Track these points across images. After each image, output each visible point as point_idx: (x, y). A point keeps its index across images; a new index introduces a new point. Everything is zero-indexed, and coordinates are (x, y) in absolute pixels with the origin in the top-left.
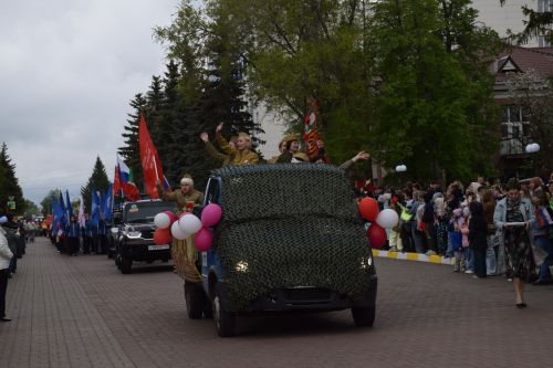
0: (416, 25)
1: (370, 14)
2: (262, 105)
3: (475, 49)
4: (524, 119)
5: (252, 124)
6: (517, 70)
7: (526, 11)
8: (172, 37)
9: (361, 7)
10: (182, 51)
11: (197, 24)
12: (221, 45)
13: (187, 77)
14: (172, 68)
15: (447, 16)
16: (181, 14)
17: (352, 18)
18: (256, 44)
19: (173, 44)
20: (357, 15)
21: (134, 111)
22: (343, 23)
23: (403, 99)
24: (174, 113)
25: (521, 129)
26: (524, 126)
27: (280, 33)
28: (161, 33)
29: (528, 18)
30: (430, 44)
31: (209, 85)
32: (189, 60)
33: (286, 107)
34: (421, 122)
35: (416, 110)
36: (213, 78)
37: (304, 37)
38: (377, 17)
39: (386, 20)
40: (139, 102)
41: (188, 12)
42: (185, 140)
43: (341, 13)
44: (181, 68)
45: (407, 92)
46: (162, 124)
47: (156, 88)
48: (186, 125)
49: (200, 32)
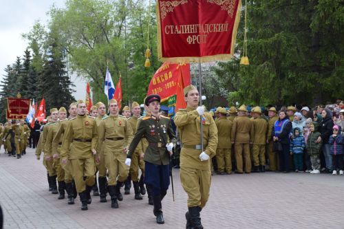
1: (129, 32)
2: (75, 73)
5: (69, 82)
8: (29, 38)
9: (124, 28)
10: (35, 46)
11: (43, 32)
12: (55, 43)
13: (35, 60)
14: (27, 53)
16: (34, 27)
17: (119, 34)
18: (72, 43)
19: (31, 41)
20: (122, 32)
21: (6, 74)
22: (115, 35)
23: (145, 73)
24: (28, 75)
27: (85, 39)
28: (24, 36)
31: (47, 63)
32: (36, 49)
33: (88, 75)
36: (50, 59)
37: (97, 41)
38: (132, 33)
39: (136, 35)
40: (9, 69)
41: (38, 26)
42: (34, 89)
43: (114, 31)
44: (32, 53)
45: (146, 69)
46: (22, 80)
47: (18, 62)
48: (35, 82)
49: (44, 36)
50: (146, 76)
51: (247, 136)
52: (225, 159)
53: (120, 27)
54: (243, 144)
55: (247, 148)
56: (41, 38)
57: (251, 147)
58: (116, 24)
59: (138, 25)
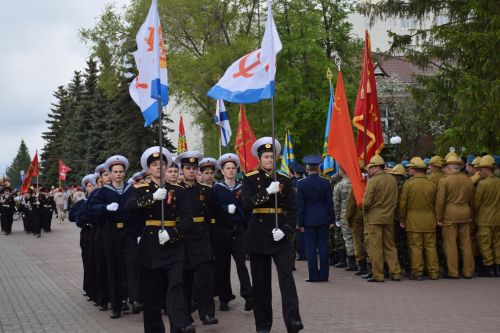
0: (302, 36)
2: (173, 99)
3: (351, 56)
4: (390, 115)
5: (163, 115)
6: (384, 74)
7: (391, 34)
8: (95, 38)
9: (257, 17)
10: (103, 52)
11: (117, 28)
13: (105, 77)
14: (92, 64)
15: (327, 28)
16: (103, 19)
17: (249, 28)
19: (96, 44)
20: (253, 25)
21: (57, 101)
22: (241, 31)
23: (292, 96)
24: (93, 103)
25: (387, 123)
26: (390, 121)
27: (188, 38)
28: (84, 34)
29: (392, 40)
30: (313, 51)
31: (125, 81)
32: (106, 59)
33: (193, 102)
34: (307, 116)
35: (302, 107)
36: (129, 75)
37: (208, 41)
40: (61, 93)
41: (109, 16)
42: (103, 127)
43: (240, 23)
44: (99, 65)
45: (295, 91)
46: (83, 113)
47: (77, 81)
48: (104, 115)
49: (119, 35)
50: (296, 102)
51: (466, 210)
52: (424, 252)
53: (250, 15)
54: (459, 226)
55: (466, 231)
56: (114, 39)
57: (475, 230)
58: (243, 10)
59: (282, 11)
